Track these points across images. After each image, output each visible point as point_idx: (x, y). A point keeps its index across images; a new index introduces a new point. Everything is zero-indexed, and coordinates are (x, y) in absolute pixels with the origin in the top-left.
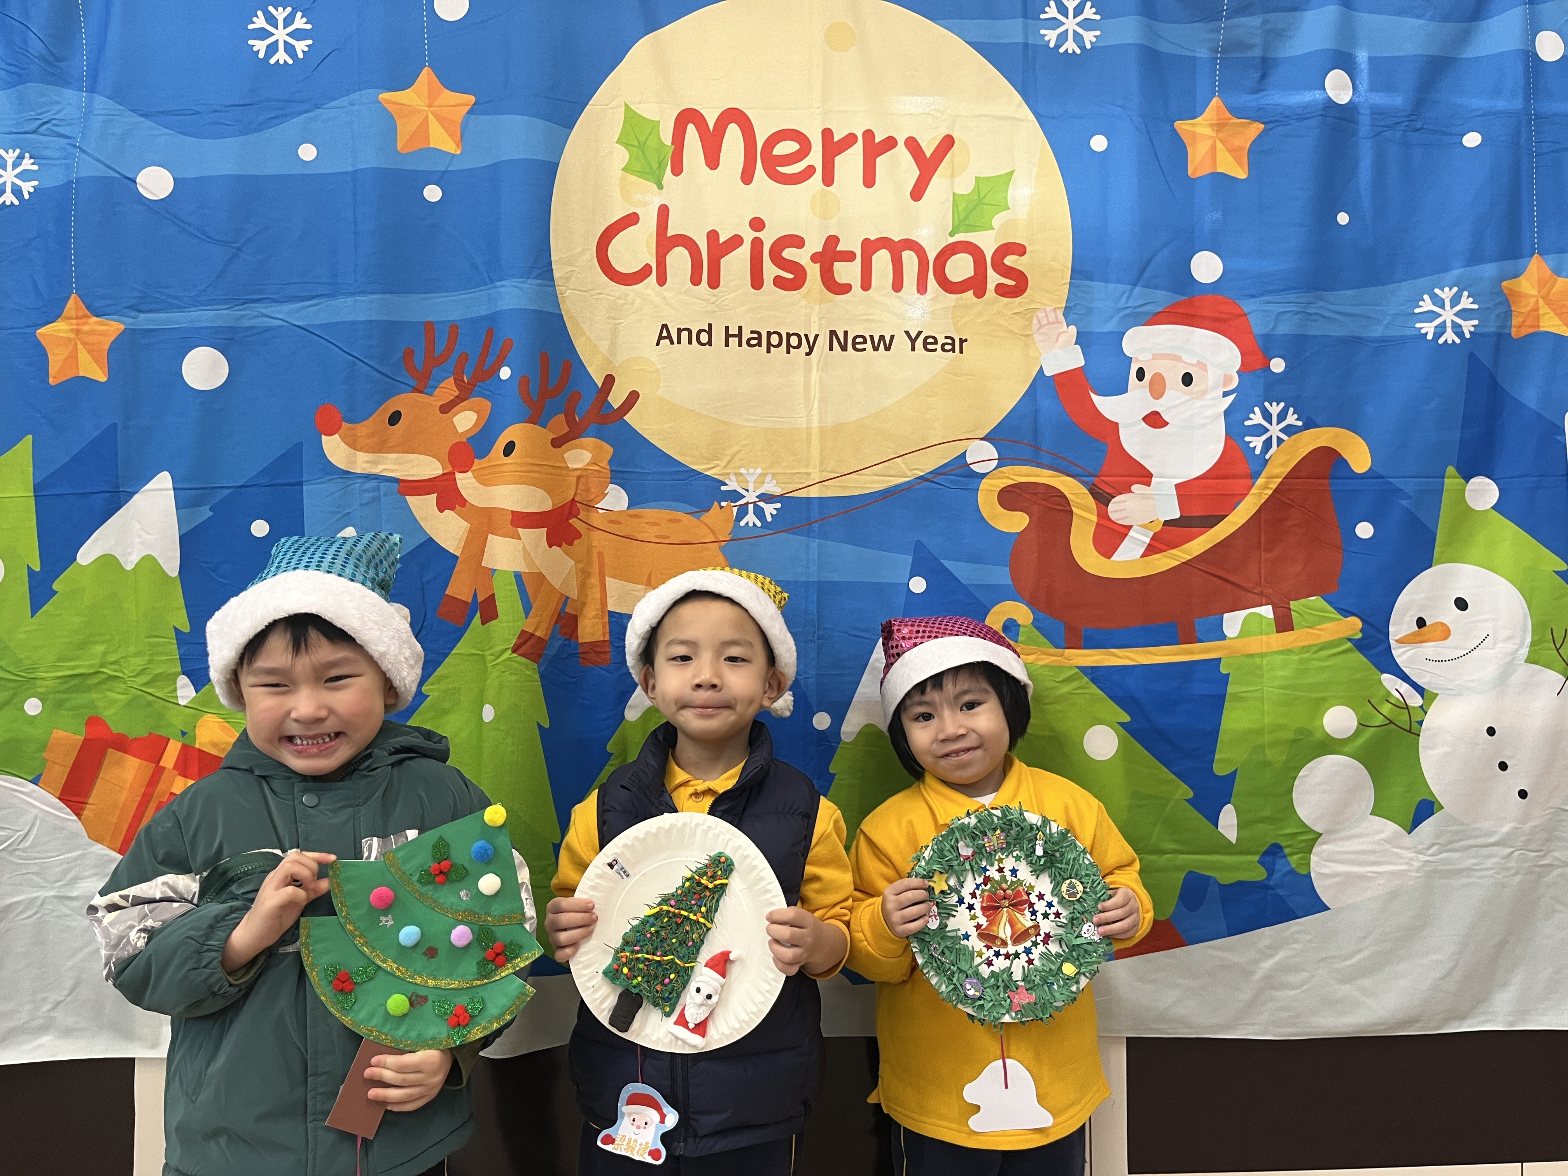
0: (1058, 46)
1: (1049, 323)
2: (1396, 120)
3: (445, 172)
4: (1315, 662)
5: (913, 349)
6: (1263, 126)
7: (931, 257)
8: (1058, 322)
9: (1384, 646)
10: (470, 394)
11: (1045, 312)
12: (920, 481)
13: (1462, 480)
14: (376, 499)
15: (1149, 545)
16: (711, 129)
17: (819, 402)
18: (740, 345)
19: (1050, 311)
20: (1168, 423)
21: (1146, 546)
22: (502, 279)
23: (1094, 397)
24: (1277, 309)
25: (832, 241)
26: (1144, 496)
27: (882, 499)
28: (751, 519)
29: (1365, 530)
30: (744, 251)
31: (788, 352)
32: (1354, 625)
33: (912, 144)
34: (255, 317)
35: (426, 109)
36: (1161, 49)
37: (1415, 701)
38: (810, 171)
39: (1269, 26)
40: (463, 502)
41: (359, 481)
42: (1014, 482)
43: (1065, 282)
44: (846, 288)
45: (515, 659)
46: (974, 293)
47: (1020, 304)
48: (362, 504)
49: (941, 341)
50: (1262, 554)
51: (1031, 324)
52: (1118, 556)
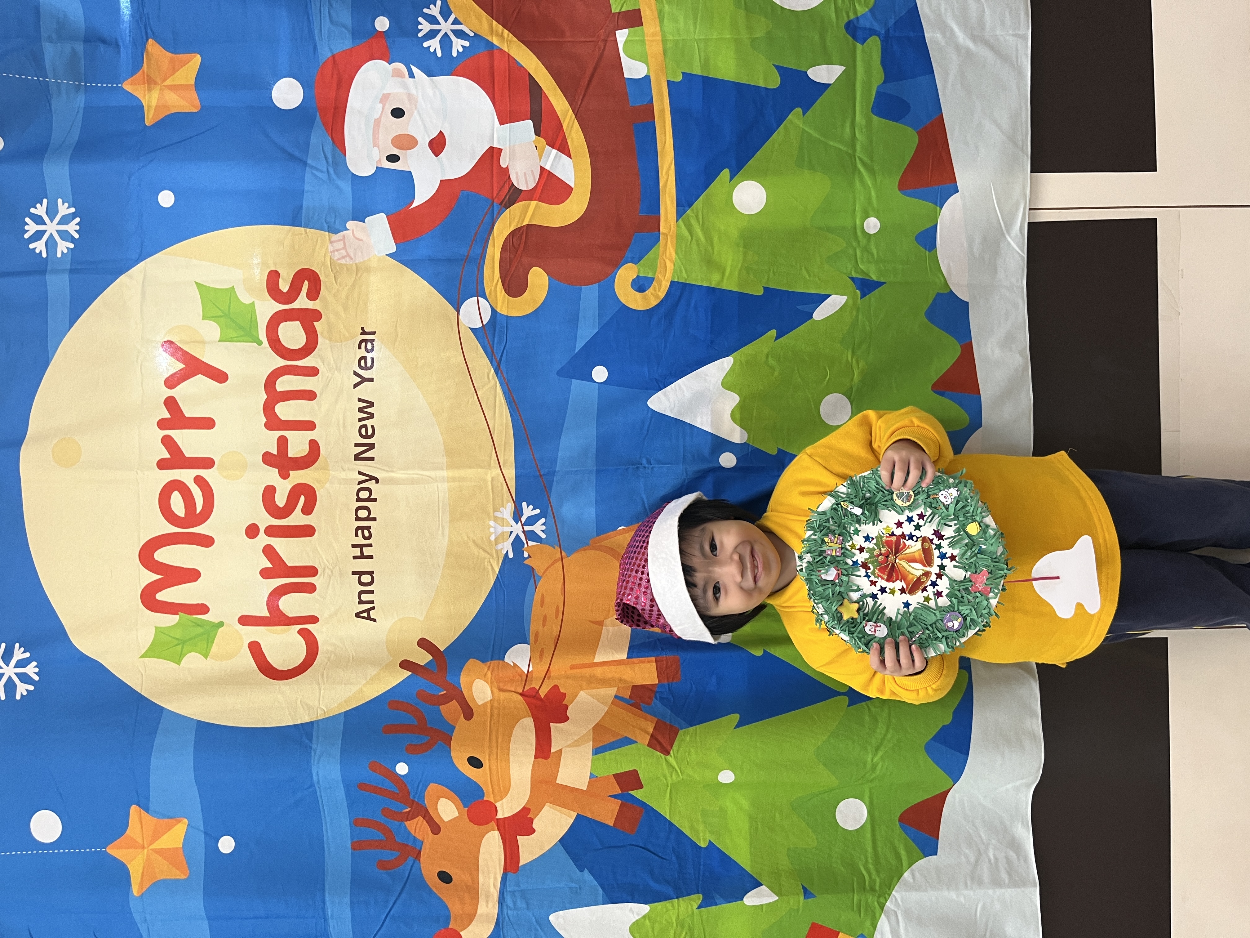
0: (73, 240)
1: (345, 248)
3: (206, 833)
5: (371, 380)
6: (150, 40)
7: (282, 362)
8: (343, 239)
10: (422, 806)
12: (500, 372)
14: (524, 894)
15: (558, 150)
17: (423, 469)
18: (371, 545)
19: (333, 246)
20: (441, 131)
21: (560, 154)
23: (416, 204)
24: (326, 25)
25: (268, 459)
26: (512, 156)
27: (518, 409)
28: (538, 528)
30: (278, 543)
31: (375, 500)
35: (146, 851)
38: (199, 480)
39: (54, 36)
40: (525, 811)
41: (505, 911)
42: (500, 281)
43: (303, 232)
44: (314, 445)
45: (676, 753)
46: (317, 321)
47: (327, 276)
48: (528, 908)
49: (363, 353)
50: (567, 40)
51: (345, 265)
52: (570, 181)
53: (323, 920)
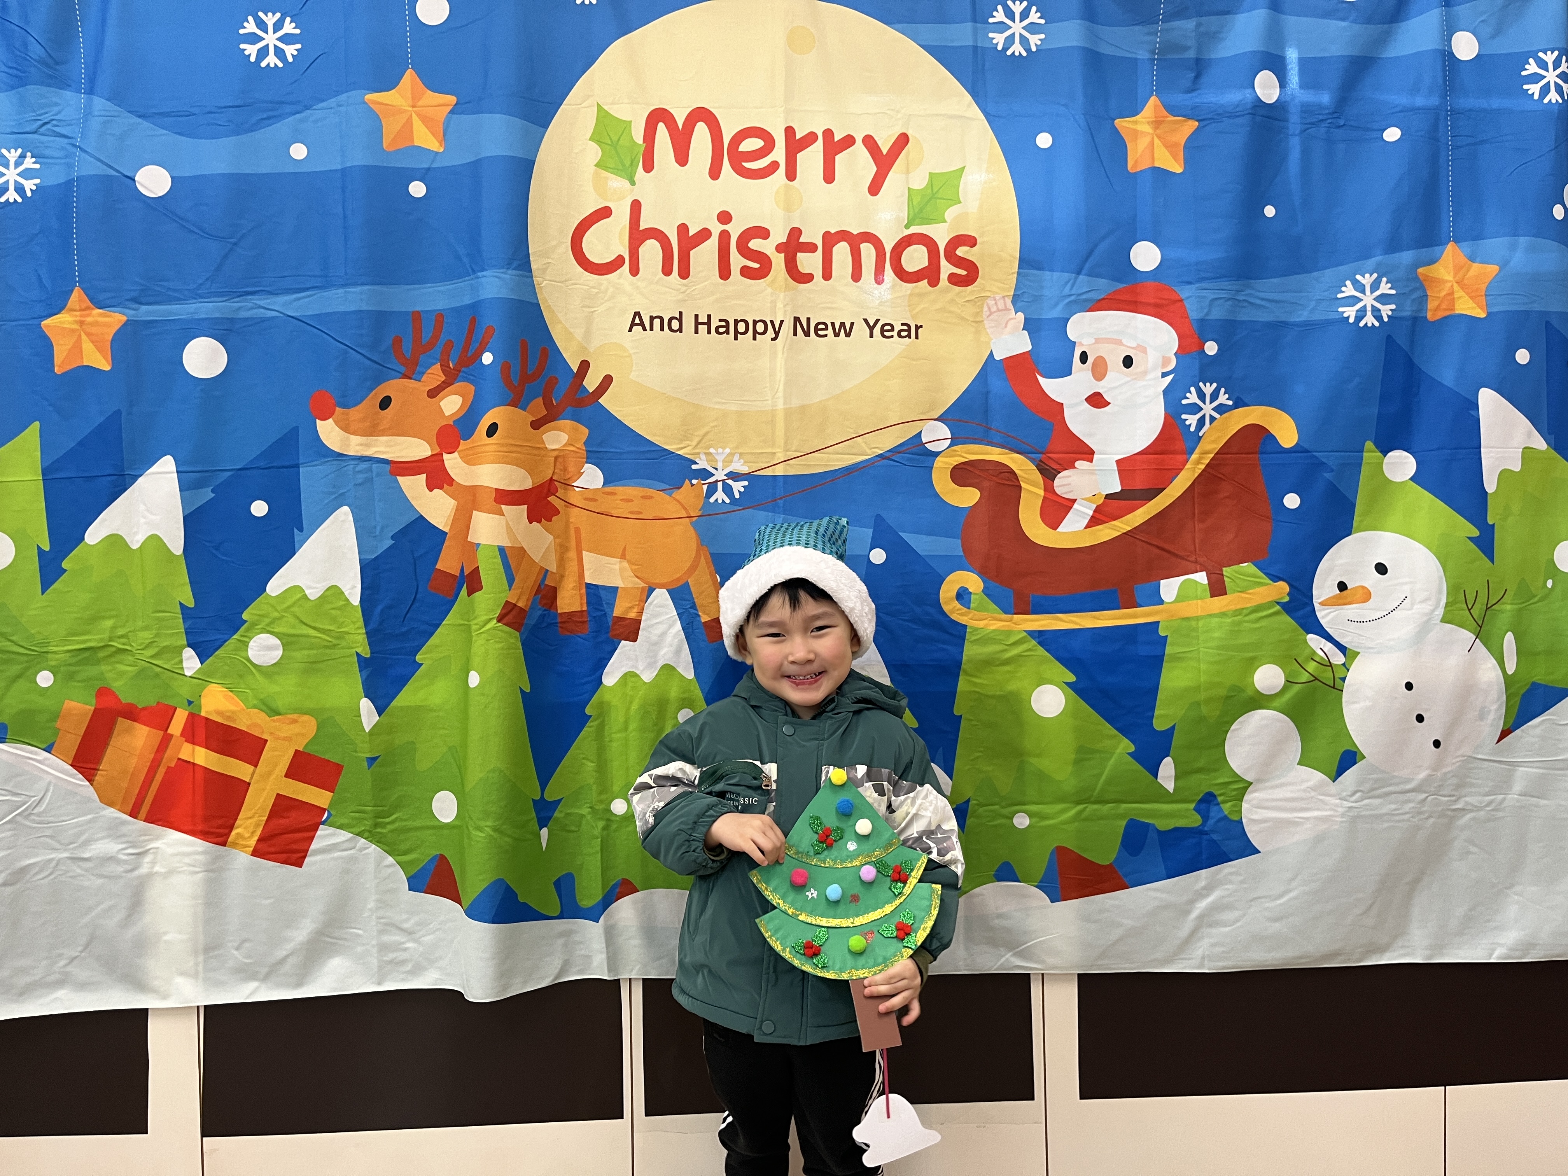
0: (1005, 49)
1: (998, 310)
2: (1321, 117)
3: (429, 169)
4: (1246, 624)
5: (871, 336)
6: (1197, 123)
7: (888, 248)
8: (1007, 309)
9: (1309, 609)
10: (455, 379)
11: (995, 300)
12: (879, 459)
13: (1379, 454)
14: (369, 480)
15: (1092, 516)
16: (680, 127)
17: (785, 384)
18: (709, 332)
19: (1000, 299)
20: (1109, 403)
21: (1089, 518)
22: (483, 270)
23: (1040, 379)
24: (1210, 295)
25: (795, 232)
26: (1085, 472)
27: (844, 476)
28: (720, 496)
29: (1292, 501)
30: (713, 243)
31: (755, 339)
32: (1282, 589)
33: (870, 142)
34: (252, 308)
35: (410, 109)
36: (1101, 50)
37: (1338, 659)
38: (774, 167)
39: (1202, 29)
40: (451, 481)
41: (351, 463)
42: (966, 460)
43: (1013, 271)
44: (808, 278)
45: (499, 628)
46: (928, 283)
47: (972, 292)
48: (355, 485)
49: (898, 327)
50: (1196, 525)
51: (982, 311)
52: (1063, 528)
53: (343, 283)
